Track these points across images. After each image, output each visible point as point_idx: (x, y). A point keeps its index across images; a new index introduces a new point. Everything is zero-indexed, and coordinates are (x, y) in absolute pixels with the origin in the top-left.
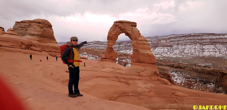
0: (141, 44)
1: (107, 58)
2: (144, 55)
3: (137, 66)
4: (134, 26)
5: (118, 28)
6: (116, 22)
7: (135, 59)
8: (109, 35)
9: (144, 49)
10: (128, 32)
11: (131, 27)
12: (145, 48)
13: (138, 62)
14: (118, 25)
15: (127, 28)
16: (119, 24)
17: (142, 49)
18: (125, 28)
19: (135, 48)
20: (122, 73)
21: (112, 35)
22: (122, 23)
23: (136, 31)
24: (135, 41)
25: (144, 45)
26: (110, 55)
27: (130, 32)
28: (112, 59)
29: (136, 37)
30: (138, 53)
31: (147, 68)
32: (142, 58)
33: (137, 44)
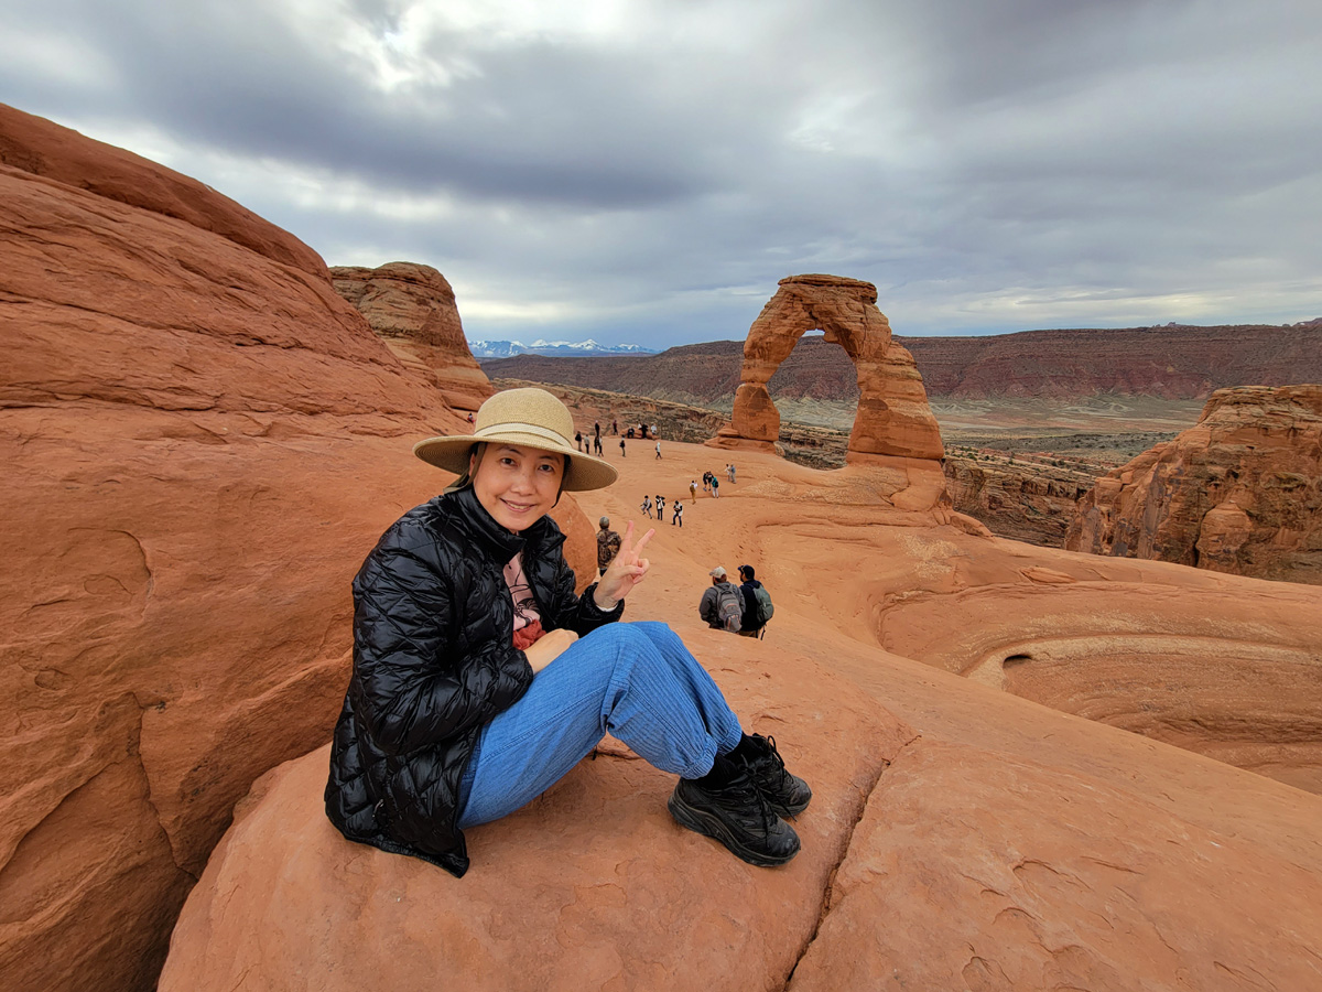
0: (893, 375)
1: (742, 435)
2: (905, 422)
3: (880, 470)
4: (871, 298)
5: (799, 307)
6: (795, 282)
7: (868, 439)
8: (761, 339)
9: (906, 399)
10: (850, 325)
11: (859, 305)
12: (912, 394)
13: (880, 452)
14: (804, 295)
15: (844, 306)
16: (808, 288)
17: (899, 398)
18: (833, 308)
19: (870, 393)
21: (772, 339)
22: (822, 288)
23: (880, 324)
24: (874, 366)
25: (906, 383)
26: (757, 424)
27: (854, 327)
28: (764, 438)
29: (880, 348)
30: (883, 414)
31: (914, 474)
32: (896, 434)
33: (881, 377)
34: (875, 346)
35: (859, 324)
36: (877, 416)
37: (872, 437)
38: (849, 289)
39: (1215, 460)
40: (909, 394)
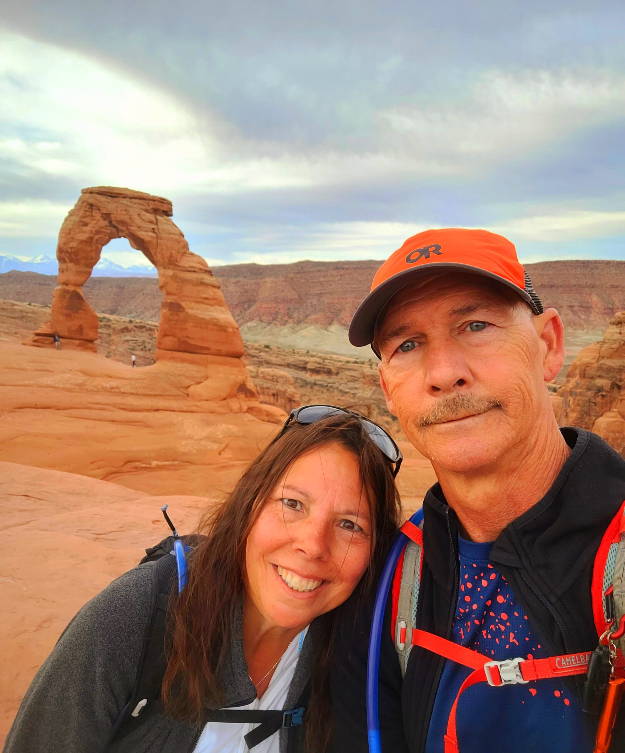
0: (189, 280)
2: (201, 323)
3: (179, 365)
4: (164, 211)
5: (97, 215)
6: (91, 193)
8: (65, 244)
9: (202, 303)
10: (142, 234)
12: (206, 299)
13: (181, 349)
14: (100, 205)
15: (136, 217)
16: (103, 199)
17: (196, 302)
18: (126, 218)
19: (170, 297)
21: (74, 244)
22: (117, 199)
23: (170, 234)
24: (170, 272)
25: (200, 288)
26: (74, 324)
27: (146, 236)
28: (81, 337)
29: (171, 256)
30: (182, 316)
31: (212, 370)
32: (194, 334)
33: (177, 282)
34: (167, 254)
35: (150, 233)
36: (176, 318)
37: (174, 336)
38: (141, 202)
39: (603, 374)
40: (203, 298)
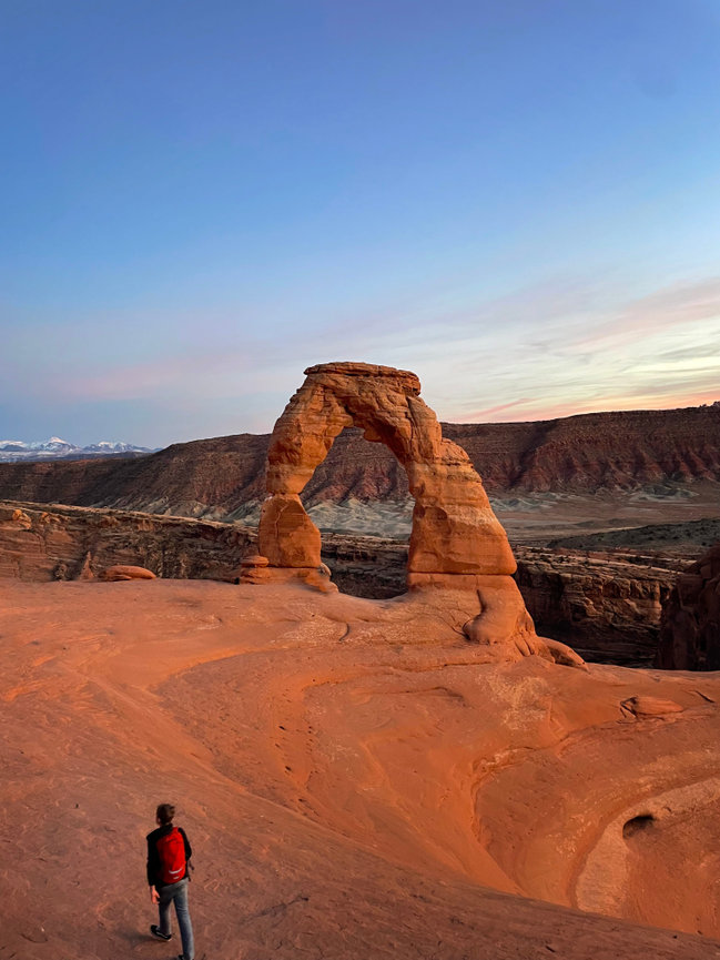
0: (450, 478)
1: (272, 562)
2: (469, 532)
3: (446, 593)
4: (413, 389)
5: (333, 400)
6: (325, 371)
7: (429, 556)
8: (289, 439)
9: (467, 505)
10: (393, 422)
11: (401, 398)
12: (472, 499)
13: (442, 570)
14: (337, 387)
15: (384, 399)
16: (340, 379)
17: (460, 505)
18: (372, 402)
19: (426, 501)
20: (389, 639)
21: (303, 440)
23: (427, 417)
24: (427, 469)
25: (464, 485)
26: (291, 546)
28: (303, 564)
29: (431, 447)
30: (443, 525)
31: (487, 595)
32: (461, 549)
34: (425, 445)
35: (404, 419)
36: (436, 528)
37: (433, 552)
38: (388, 379)
40: (470, 499)
